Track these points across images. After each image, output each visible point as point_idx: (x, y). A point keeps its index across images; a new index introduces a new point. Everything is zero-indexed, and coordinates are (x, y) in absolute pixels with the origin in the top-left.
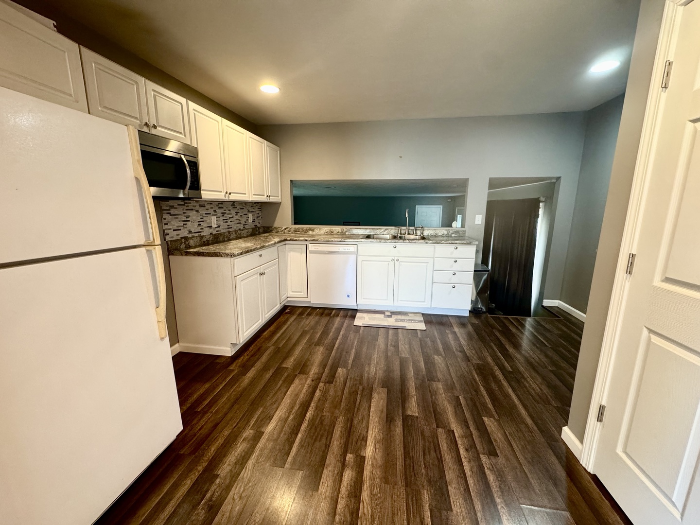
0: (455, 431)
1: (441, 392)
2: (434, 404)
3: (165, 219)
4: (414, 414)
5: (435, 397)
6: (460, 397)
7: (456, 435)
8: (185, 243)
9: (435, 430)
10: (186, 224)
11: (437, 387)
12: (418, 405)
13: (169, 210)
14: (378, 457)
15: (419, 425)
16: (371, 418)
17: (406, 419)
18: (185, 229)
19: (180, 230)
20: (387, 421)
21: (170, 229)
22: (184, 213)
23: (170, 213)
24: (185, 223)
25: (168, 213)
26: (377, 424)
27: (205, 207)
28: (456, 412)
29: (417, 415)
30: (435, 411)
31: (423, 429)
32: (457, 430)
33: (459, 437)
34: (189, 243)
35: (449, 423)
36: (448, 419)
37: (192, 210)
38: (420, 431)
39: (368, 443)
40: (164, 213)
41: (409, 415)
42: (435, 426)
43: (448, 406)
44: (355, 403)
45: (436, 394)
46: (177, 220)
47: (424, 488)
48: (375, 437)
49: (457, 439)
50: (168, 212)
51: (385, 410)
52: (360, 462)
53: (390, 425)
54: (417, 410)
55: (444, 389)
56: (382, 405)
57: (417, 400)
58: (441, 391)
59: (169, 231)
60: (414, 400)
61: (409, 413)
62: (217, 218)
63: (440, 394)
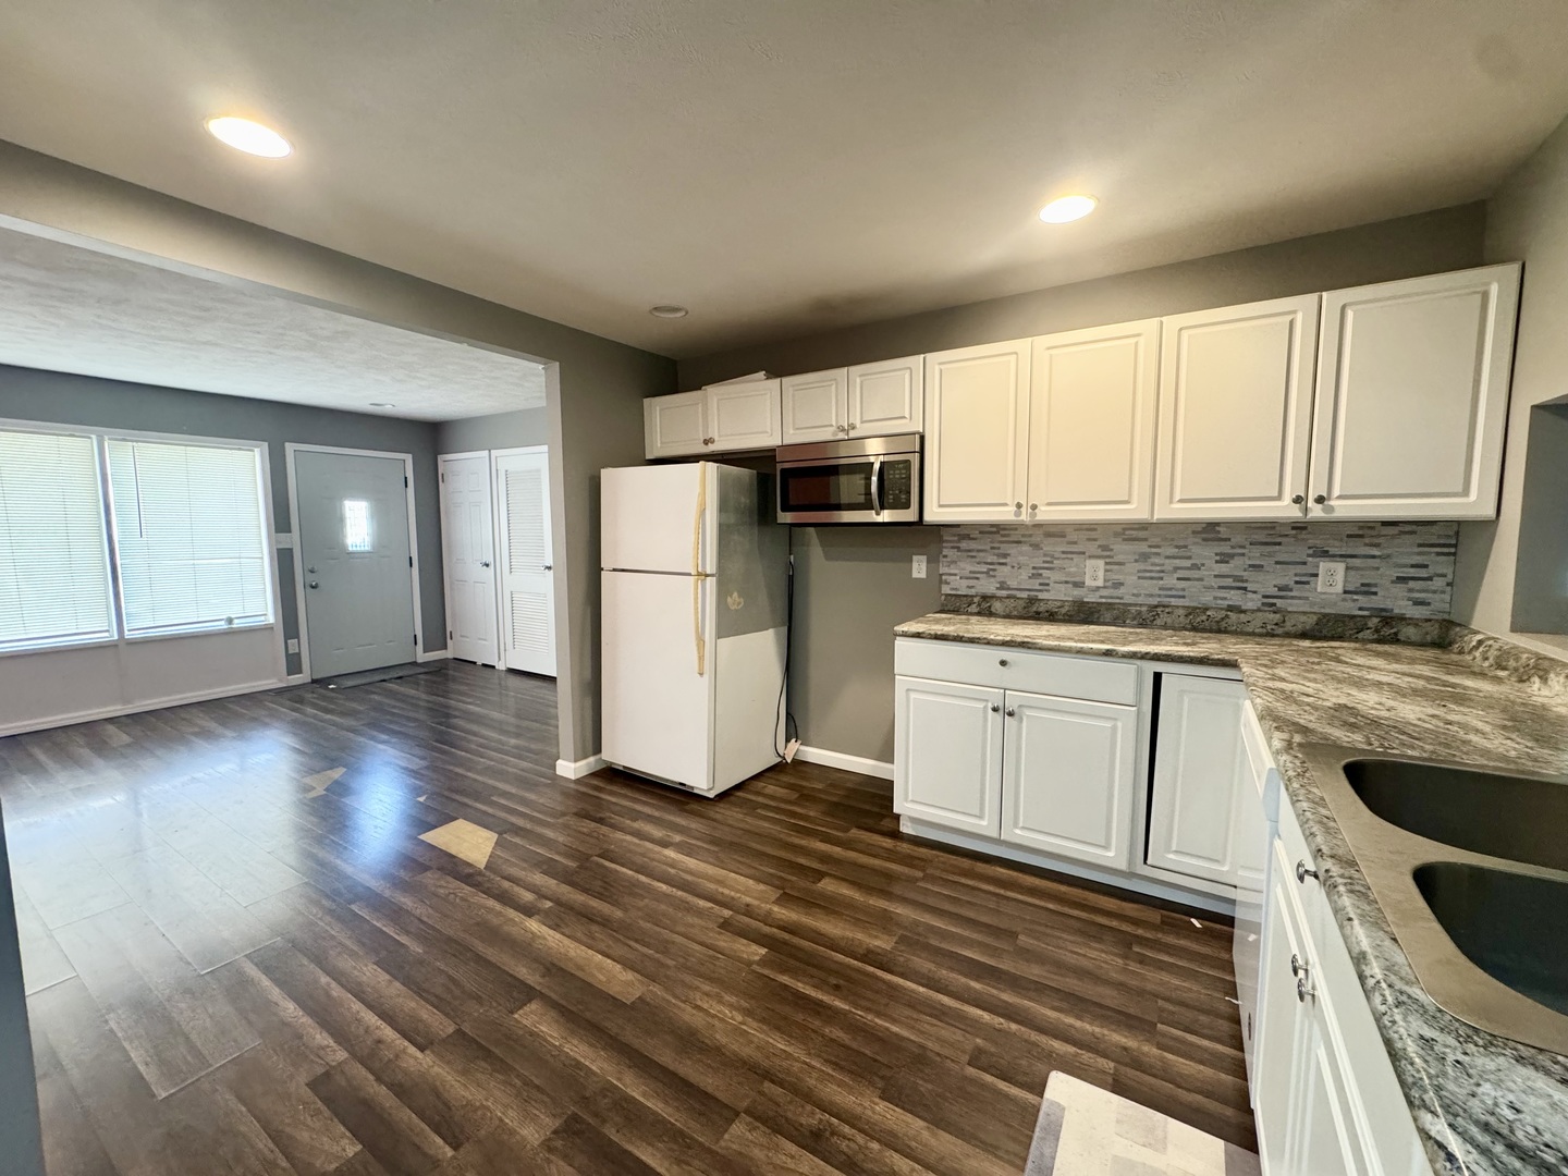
0: (419, 1054)
1: (510, 1112)
2: (500, 1066)
3: (945, 556)
4: (521, 1012)
5: (514, 1086)
6: (449, 1152)
7: (412, 1050)
8: (979, 605)
9: (459, 1021)
10: (994, 570)
11: (534, 1119)
12: (532, 1034)
13: (959, 541)
14: (514, 930)
15: (494, 1004)
16: (583, 948)
17: (529, 994)
18: (992, 580)
19: (977, 578)
20: (553, 964)
21: (955, 575)
22: (992, 548)
23: (958, 548)
24: (991, 567)
25: (953, 548)
26: (562, 950)
27: (1064, 536)
28: (438, 1095)
29: (516, 1016)
30: (488, 1055)
31: (481, 1005)
32: (416, 1058)
33: (404, 1051)
34: (990, 607)
35: (441, 1057)
36: (448, 1063)
37: (1019, 542)
38: (484, 996)
39: (544, 927)
40: (946, 547)
41: (530, 1001)
42: (466, 1028)
43: (467, 1094)
44: (636, 941)
45: (518, 1095)
46: (974, 560)
47: (425, 952)
48: (545, 939)
49: (406, 1043)
50: (956, 545)
51: (579, 974)
52: (529, 911)
53: (543, 964)
54: (525, 1022)
55: (512, 1132)
56: (593, 975)
57: (546, 1040)
58: (511, 1118)
59: (953, 578)
60: (551, 1036)
61: (534, 1006)
62: (1106, 563)
63: (506, 1106)
